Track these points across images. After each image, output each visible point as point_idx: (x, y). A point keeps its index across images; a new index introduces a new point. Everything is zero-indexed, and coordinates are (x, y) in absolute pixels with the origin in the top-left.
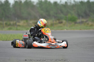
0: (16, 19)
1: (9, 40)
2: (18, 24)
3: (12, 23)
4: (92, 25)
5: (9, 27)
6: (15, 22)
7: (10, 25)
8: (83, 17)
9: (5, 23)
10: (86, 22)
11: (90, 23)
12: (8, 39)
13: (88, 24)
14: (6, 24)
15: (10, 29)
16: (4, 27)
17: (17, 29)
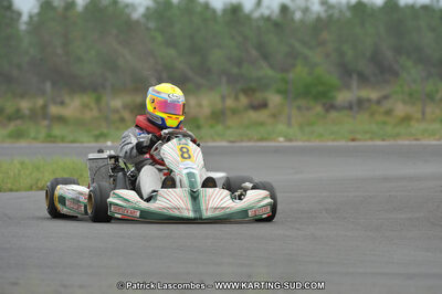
0: (48, 86)
1: (11, 190)
2: (54, 110)
3: (25, 105)
4: (407, 119)
5: (12, 126)
6: (40, 102)
7: (17, 115)
8: (364, 79)
10: (379, 102)
11: (401, 109)
12: (9, 186)
13: (389, 113)
15: (18, 135)
17: (51, 138)
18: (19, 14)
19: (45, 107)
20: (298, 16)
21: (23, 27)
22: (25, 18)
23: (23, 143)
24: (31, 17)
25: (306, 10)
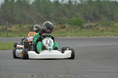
0: (7, 22)
2: (8, 29)
3: (1, 27)
4: (102, 31)
6: (5, 27)
8: (91, 20)
10: (95, 26)
11: (101, 28)
13: (98, 29)
17: (7, 36)
19: (6, 28)
20: (73, 3)
23: (0, 38)
24: (2, 4)
25: (76, 2)
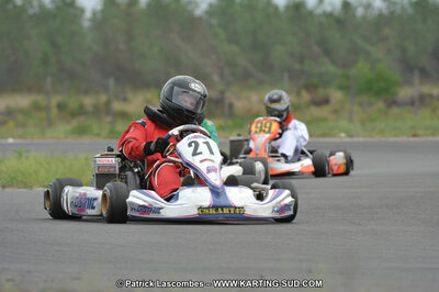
0: (111, 82)
2: (117, 106)
3: (88, 101)
5: (75, 123)
6: (103, 98)
7: (81, 111)
8: (425, 75)
9: (55, 100)
14: (61, 107)
15: (82, 131)
16: (50, 123)
17: (114, 134)
18: (82, 11)
19: (108, 104)
20: (360, 12)
21: (86, 24)
22: (88, 14)
23: (86, 139)
24: (94, 14)
25: (368, 6)
